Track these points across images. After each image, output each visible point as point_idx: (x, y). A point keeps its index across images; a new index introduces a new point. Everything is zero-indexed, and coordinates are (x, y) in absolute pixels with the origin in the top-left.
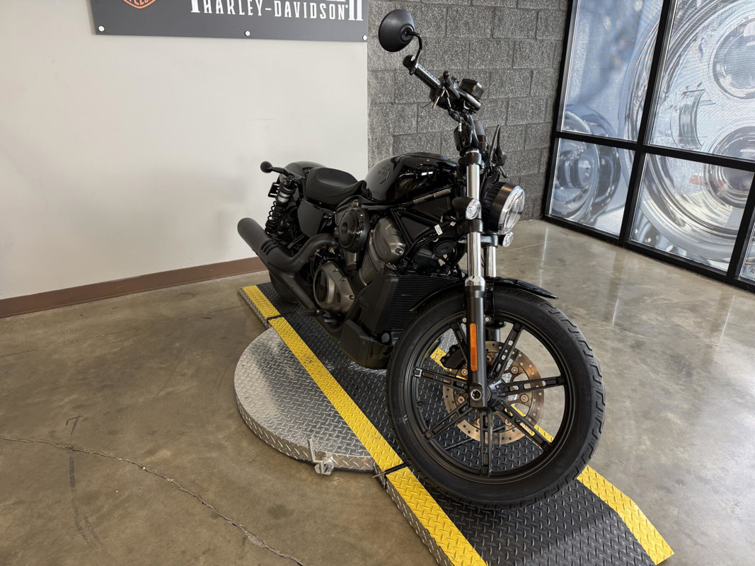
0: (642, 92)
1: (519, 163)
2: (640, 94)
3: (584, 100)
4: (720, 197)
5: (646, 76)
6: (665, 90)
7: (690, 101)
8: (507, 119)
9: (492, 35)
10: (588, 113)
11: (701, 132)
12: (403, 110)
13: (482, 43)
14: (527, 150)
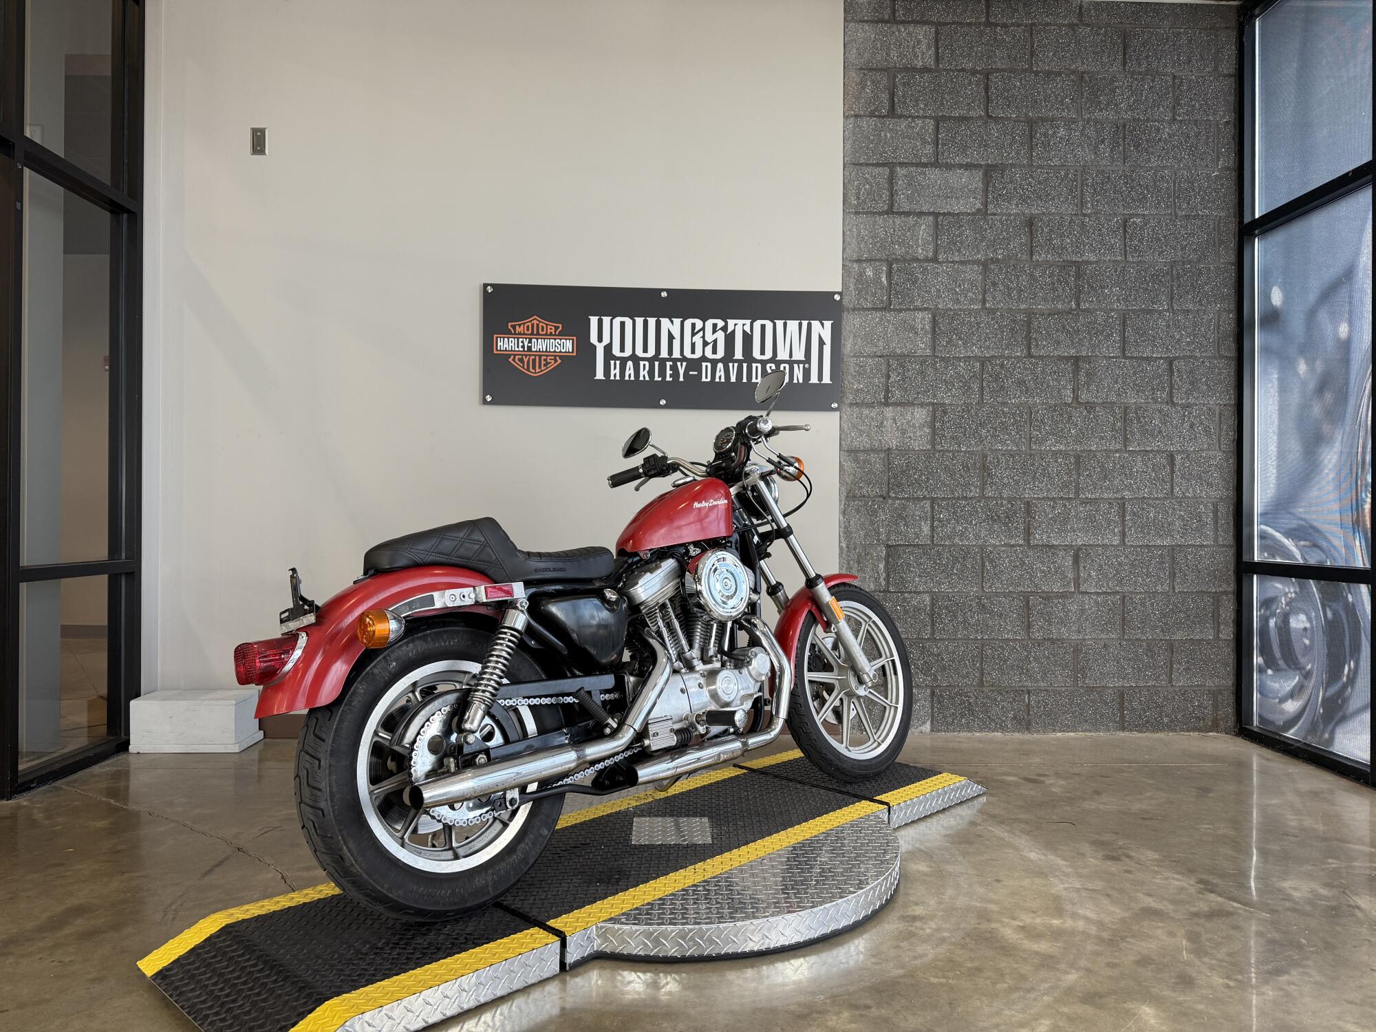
1: (1164, 615)
3: (1285, 501)
8: (1123, 534)
9: (1076, 398)
10: (1294, 524)
12: (904, 508)
13: (1055, 411)
14: (1179, 592)
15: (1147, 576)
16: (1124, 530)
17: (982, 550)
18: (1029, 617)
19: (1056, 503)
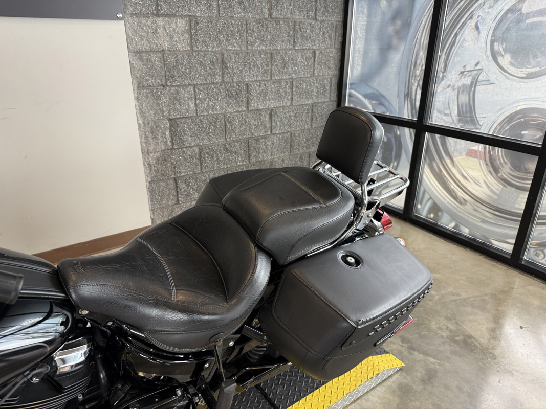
0: (420, 71)
1: (307, 140)
2: (418, 72)
3: (366, 78)
4: (501, 179)
5: (423, 55)
6: (442, 70)
7: (467, 81)
8: (292, 99)
9: (270, 14)
10: (369, 91)
11: (479, 113)
13: (260, 23)
14: (315, 127)
15: (301, 121)
16: (292, 96)
17: (225, 116)
18: (249, 151)
19: (260, 83)
